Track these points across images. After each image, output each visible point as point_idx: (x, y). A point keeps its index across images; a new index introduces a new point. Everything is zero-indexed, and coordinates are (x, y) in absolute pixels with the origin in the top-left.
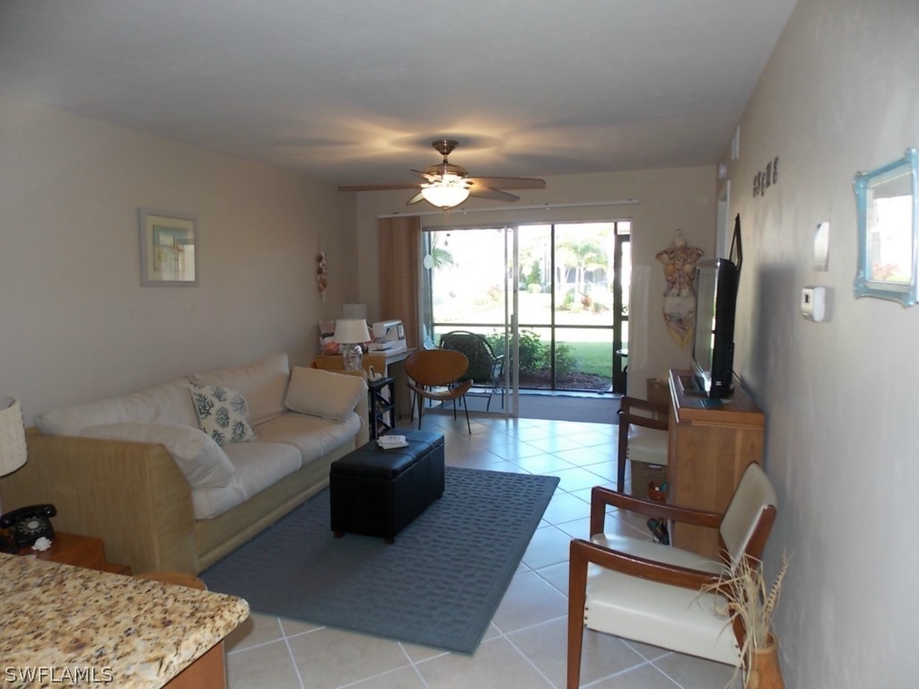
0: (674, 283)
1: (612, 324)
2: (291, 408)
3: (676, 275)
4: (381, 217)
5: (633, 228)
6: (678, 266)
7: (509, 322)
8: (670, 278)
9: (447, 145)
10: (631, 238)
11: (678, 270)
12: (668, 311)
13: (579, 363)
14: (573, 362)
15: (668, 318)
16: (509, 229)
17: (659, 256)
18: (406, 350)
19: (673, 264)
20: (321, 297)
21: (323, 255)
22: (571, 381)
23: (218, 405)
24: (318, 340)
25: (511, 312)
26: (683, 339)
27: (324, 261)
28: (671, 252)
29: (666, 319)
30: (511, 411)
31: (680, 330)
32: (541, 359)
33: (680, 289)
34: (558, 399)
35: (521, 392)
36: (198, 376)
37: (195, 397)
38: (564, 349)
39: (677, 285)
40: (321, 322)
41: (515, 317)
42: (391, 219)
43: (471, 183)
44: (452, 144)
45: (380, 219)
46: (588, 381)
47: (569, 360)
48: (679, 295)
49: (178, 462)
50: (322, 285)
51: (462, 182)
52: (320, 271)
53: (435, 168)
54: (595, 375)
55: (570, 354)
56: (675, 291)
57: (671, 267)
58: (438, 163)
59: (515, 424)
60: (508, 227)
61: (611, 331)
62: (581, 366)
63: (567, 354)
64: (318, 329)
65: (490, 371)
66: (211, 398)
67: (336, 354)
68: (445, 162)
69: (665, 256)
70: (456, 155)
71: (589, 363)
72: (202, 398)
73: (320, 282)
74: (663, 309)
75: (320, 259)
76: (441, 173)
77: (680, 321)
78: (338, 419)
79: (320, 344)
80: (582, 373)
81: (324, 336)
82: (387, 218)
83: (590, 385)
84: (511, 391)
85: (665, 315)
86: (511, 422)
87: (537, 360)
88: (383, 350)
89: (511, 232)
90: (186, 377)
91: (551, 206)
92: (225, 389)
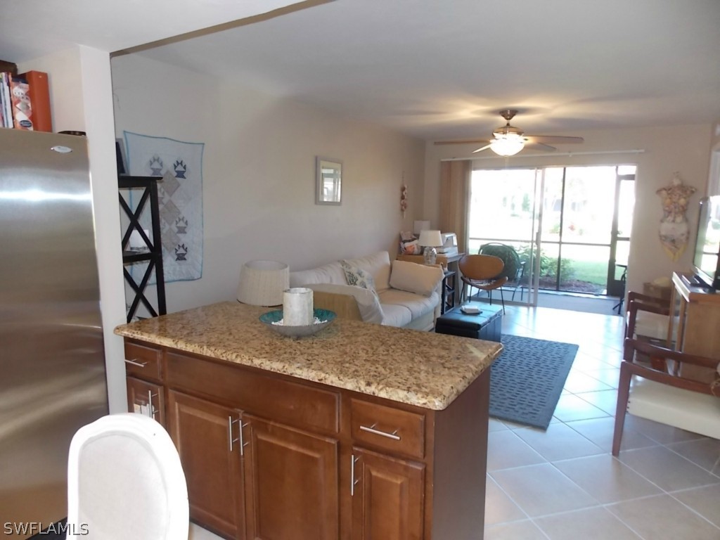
0: (670, 212)
1: (609, 243)
2: (394, 286)
3: (672, 206)
4: (443, 160)
5: (639, 170)
6: (674, 200)
7: (535, 239)
8: (667, 209)
9: (509, 113)
10: (636, 178)
11: (675, 203)
12: (663, 233)
13: (576, 273)
14: (572, 272)
15: (663, 238)
16: (539, 170)
17: (659, 192)
18: (457, 255)
19: (670, 198)
20: (403, 215)
21: (406, 187)
22: (570, 285)
23: (360, 279)
24: (400, 245)
25: (536, 230)
26: (675, 254)
27: (406, 191)
28: (669, 190)
29: (661, 239)
30: (532, 302)
31: (673, 248)
32: (547, 268)
33: (675, 217)
34: (562, 297)
35: (540, 291)
36: (346, 261)
37: (347, 274)
38: (566, 261)
39: (673, 214)
40: (402, 232)
41: (538, 234)
42: (451, 162)
43: (526, 140)
44: (514, 112)
45: (442, 162)
46: (584, 286)
47: (570, 270)
48: (674, 221)
49: (360, 307)
50: (403, 207)
51: (521, 138)
52: (403, 198)
53: (502, 130)
54: (589, 282)
55: (572, 265)
56: (670, 218)
57: (668, 201)
58: (503, 126)
59: (535, 311)
60: (538, 168)
61: (609, 248)
62: (578, 275)
63: (568, 264)
64: (400, 237)
65: (515, 273)
66: (356, 275)
67: (412, 254)
68: (508, 125)
69: (664, 192)
70: (516, 119)
71: (583, 273)
72: (351, 275)
73: (402, 205)
74: (660, 232)
75: (403, 189)
76: (505, 133)
77: (673, 241)
78: (427, 295)
79: (401, 247)
80: (578, 281)
81: (404, 242)
82: (448, 162)
83: (586, 289)
84: (532, 291)
85: (661, 236)
86: (531, 309)
87: (543, 269)
88: (443, 253)
89: (540, 172)
90: (339, 261)
91: (573, 154)
92: (362, 270)
